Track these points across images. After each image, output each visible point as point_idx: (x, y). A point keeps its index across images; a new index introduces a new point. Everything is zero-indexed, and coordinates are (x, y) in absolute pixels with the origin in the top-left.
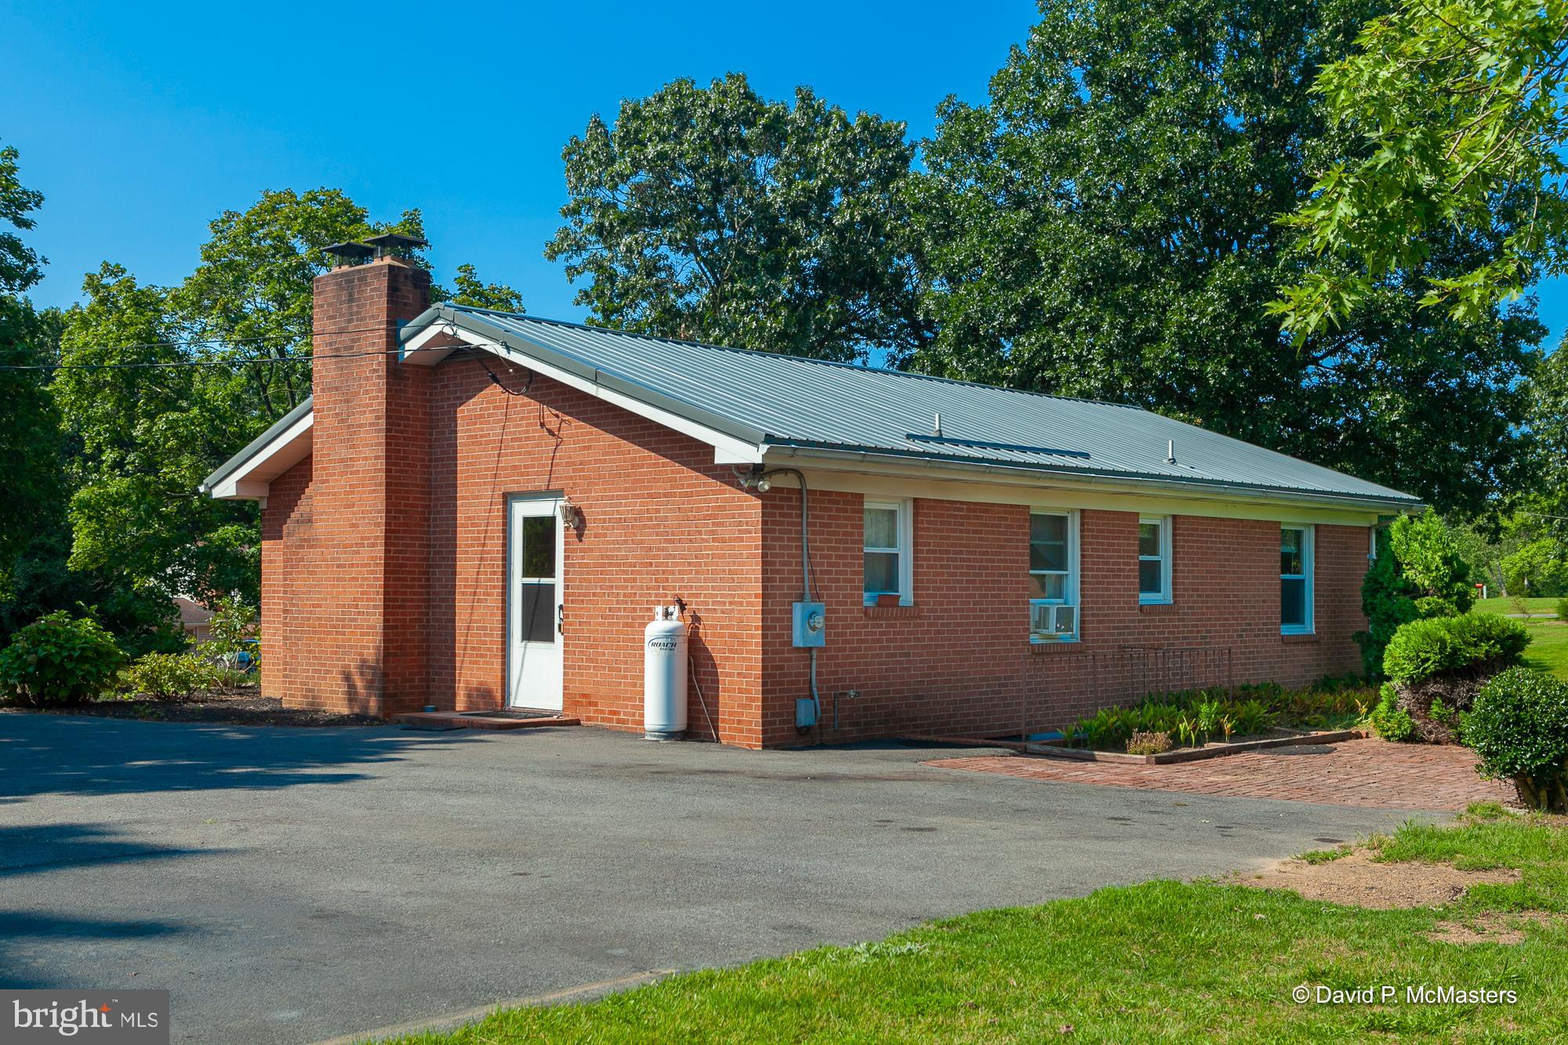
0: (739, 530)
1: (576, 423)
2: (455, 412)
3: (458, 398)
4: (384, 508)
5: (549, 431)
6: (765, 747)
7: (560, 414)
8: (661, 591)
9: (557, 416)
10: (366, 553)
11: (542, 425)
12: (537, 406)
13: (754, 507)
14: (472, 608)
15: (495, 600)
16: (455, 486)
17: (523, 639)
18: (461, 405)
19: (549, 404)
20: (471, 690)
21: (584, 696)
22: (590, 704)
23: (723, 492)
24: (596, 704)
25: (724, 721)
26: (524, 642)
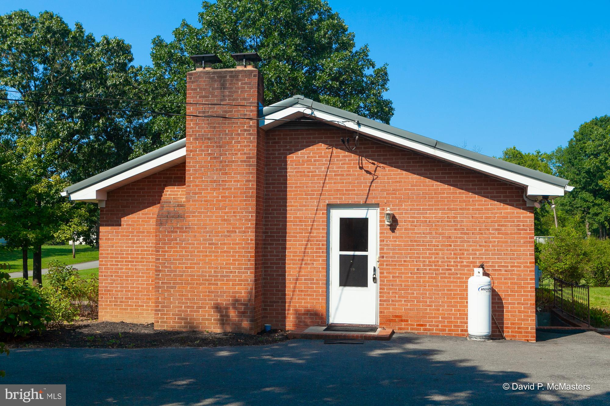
0: (518, 229)
1: (388, 168)
2: (286, 158)
3: (287, 150)
4: (254, 210)
5: (367, 172)
6: (537, 341)
7: (376, 163)
8: (459, 260)
9: (373, 164)
10: (237, 237)
11: (361, 168)
12: (357, 157)
13: (529, 217)
14: (300, 268)
15: (320, 263)
16: (286, 199)
17: (341, 285)
18: (290, 154)
19: (367, 157)
20: (299, 314)
21: (396, 316)
22: (402, 321)
23: (507, 209)
24: (407, 321)
25: (507, 328)
26: (341, 287)
